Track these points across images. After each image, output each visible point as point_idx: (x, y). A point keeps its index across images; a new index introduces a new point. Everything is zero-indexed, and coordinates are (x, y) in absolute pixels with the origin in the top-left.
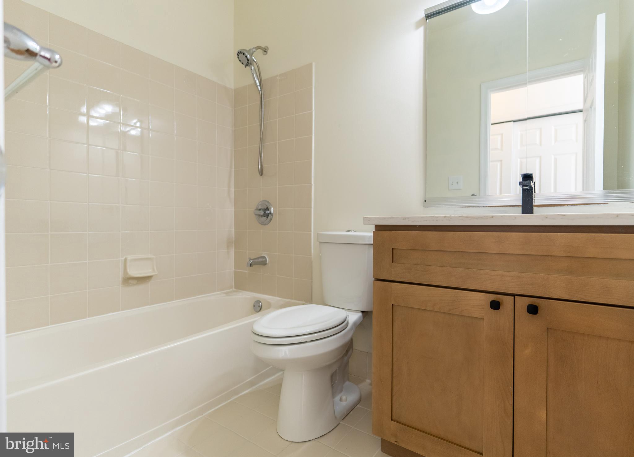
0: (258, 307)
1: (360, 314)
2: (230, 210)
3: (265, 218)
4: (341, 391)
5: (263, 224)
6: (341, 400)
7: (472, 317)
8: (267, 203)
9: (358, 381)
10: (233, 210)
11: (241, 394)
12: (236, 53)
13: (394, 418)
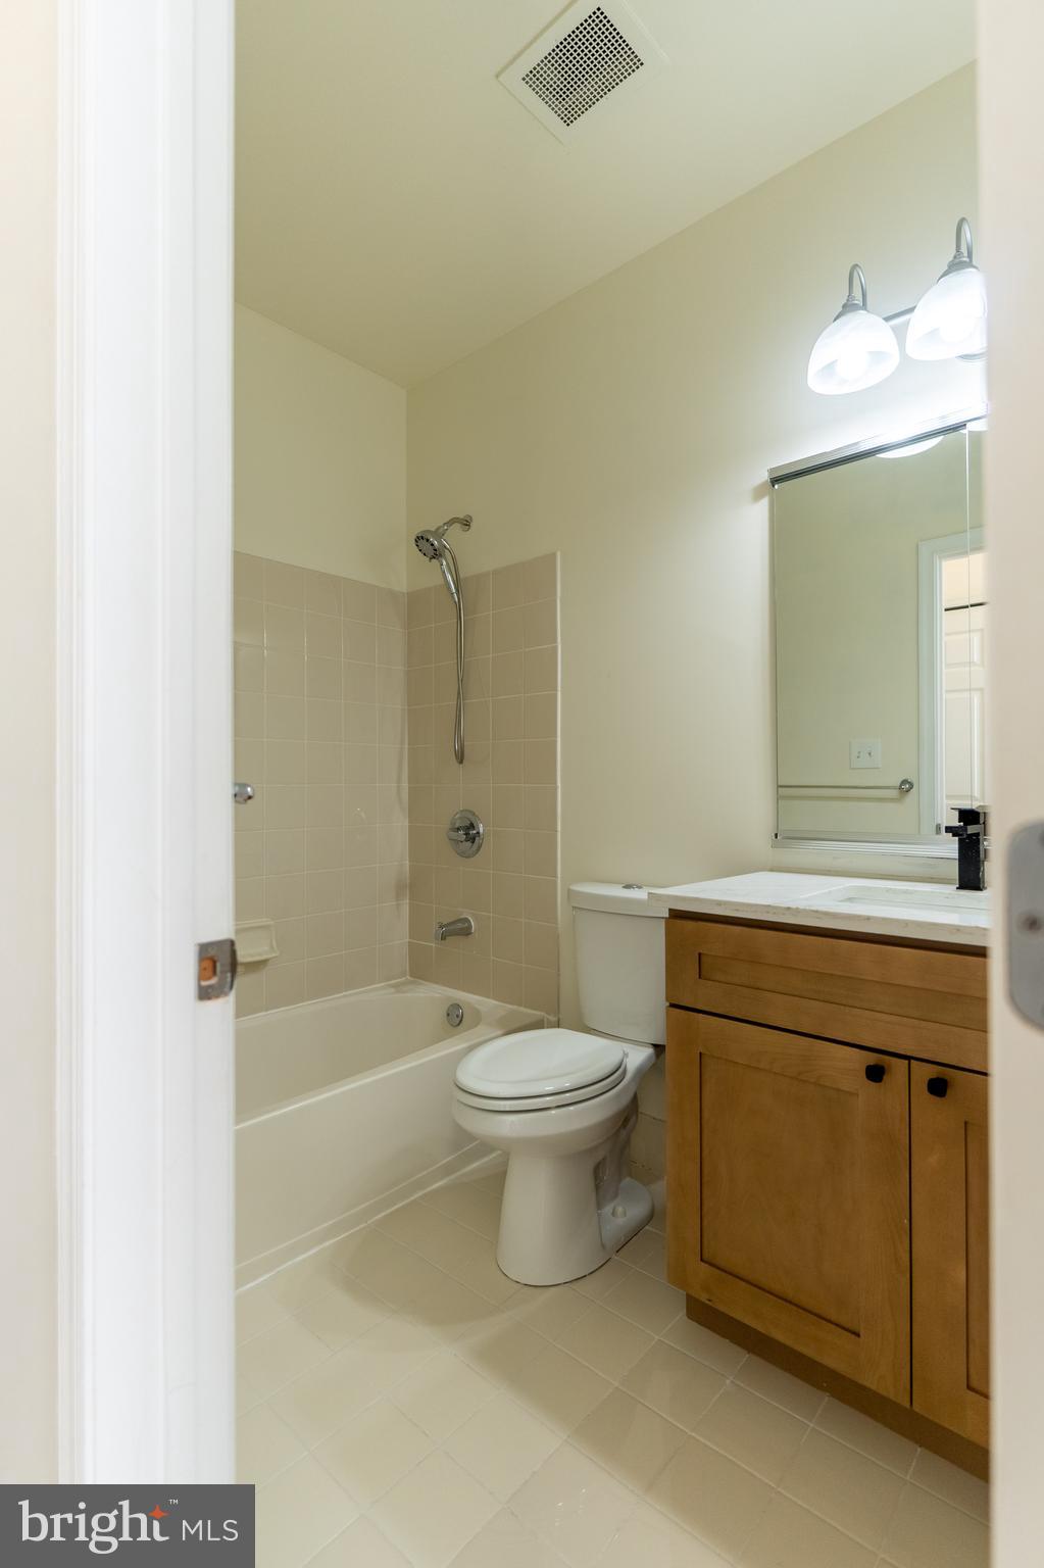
0: (455, 1018)
1: (650, 1051)
2: (400, 824)
3: (469, 843)
4: (616, 1196)
5: (464, 855)
6: (614, 1214)
7: (838, 1090)
8: (470, 816)
9: (647, 1176)
10: (407, 824)
11: (429, 1189)
12: (415, 537)
13: (705, 1257)
